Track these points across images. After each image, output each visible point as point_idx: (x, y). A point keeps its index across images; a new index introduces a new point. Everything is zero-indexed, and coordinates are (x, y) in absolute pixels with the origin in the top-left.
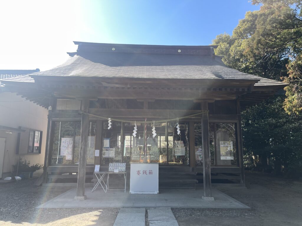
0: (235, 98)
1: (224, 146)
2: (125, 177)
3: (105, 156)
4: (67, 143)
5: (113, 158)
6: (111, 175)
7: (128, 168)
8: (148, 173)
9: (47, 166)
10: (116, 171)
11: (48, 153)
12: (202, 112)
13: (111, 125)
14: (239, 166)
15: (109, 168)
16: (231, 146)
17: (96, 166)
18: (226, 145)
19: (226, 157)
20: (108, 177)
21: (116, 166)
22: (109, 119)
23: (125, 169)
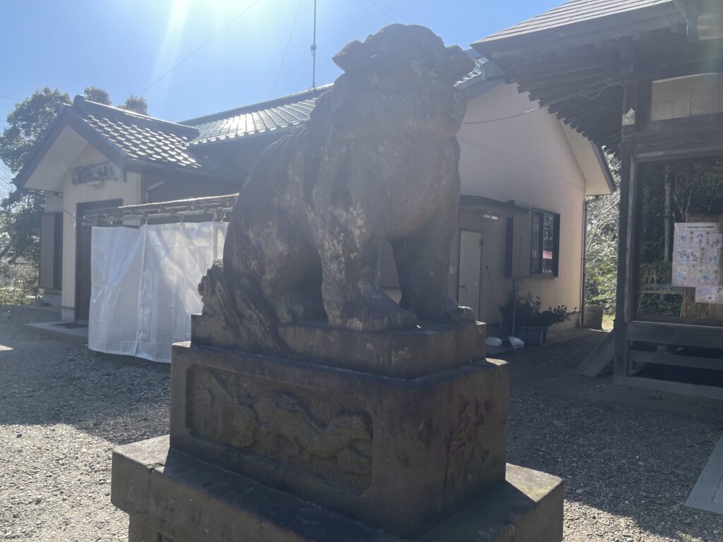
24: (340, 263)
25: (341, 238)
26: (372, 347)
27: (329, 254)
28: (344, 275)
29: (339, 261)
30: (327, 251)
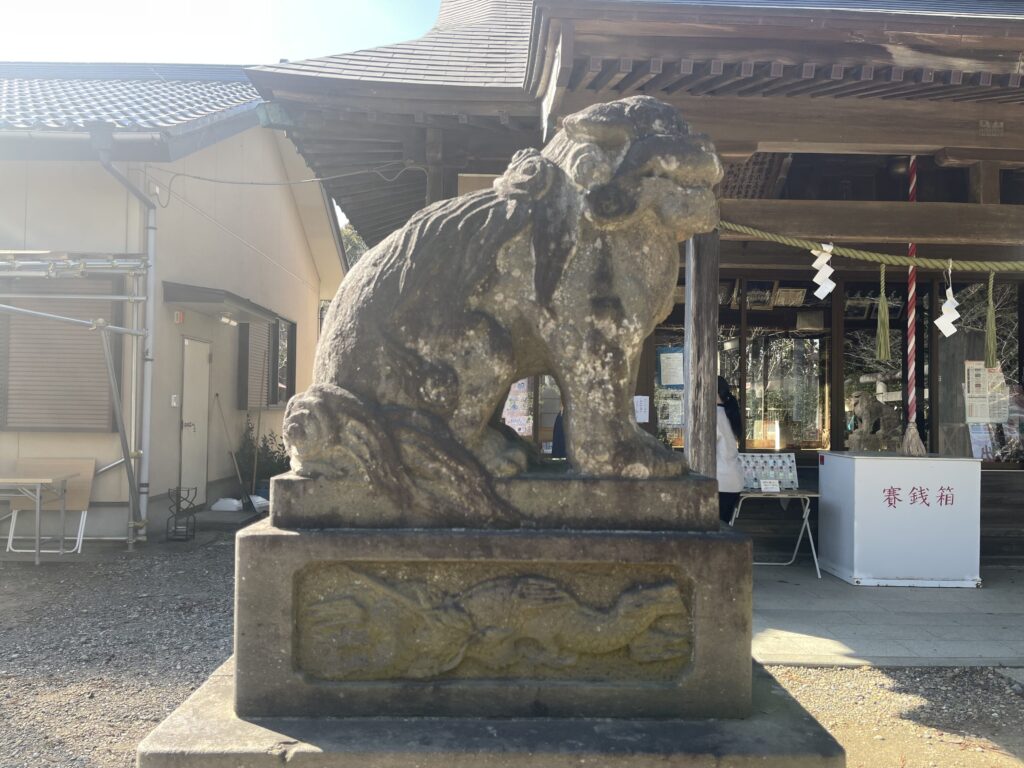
2: (807, 513)
8: (932, 497)
10: (770, 488)
22: (827, 247)
24: (605, 392)
25: (607, 360)
26: (669, 498)
27: (585, 380)
28: (612, 408)
29: (604, 390)
30: (580, 376)
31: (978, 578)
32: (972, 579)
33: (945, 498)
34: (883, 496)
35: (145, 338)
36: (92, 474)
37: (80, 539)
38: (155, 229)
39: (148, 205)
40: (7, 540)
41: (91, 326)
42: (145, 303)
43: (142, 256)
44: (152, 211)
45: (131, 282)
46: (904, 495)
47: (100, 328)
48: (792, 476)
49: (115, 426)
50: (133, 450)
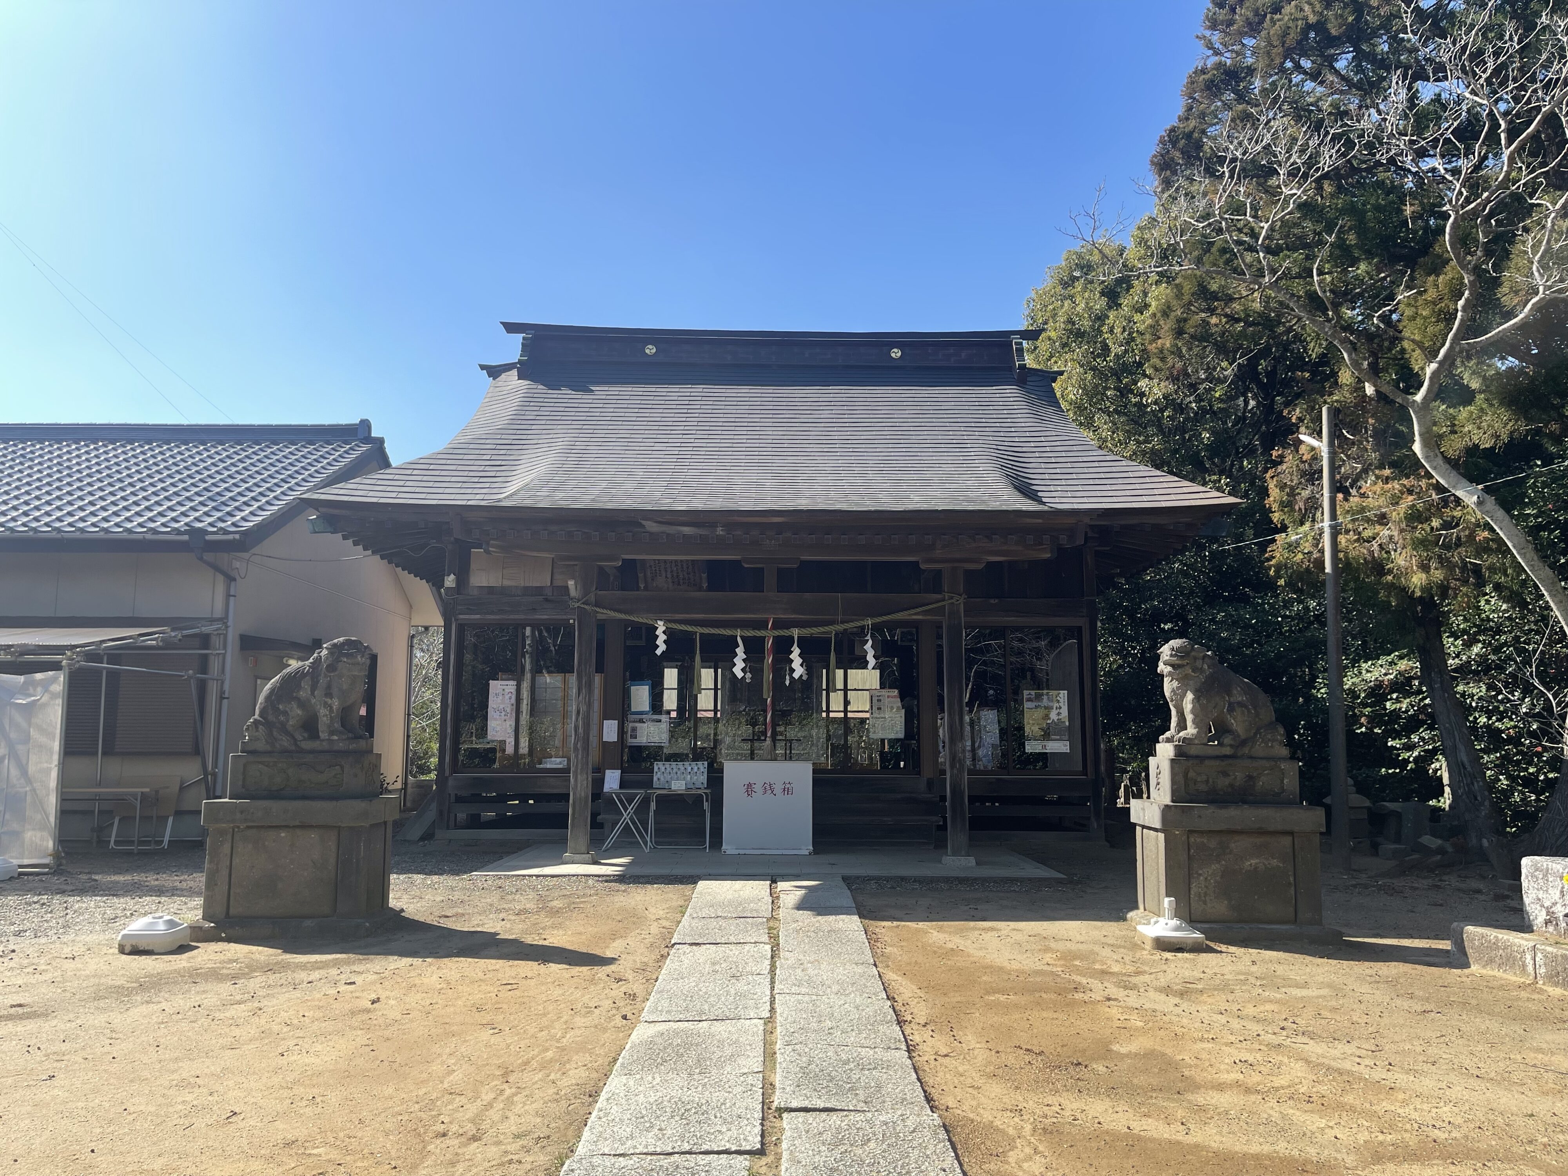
0: (1047, 555)
1: (1036, 707)
2: (706, 805)
3: (634, 740)
4: (507, 697)
5: (661, 748)
6: (661, 799)
7: (716, 778)
8: (778, 789)
9: (447, 773)
10: (678, 786)
11: (449, 730)
12: (943, 600)
13: (665, 642)
14: (1086, 775)
15: (655, 779)
16: (1061, 705)
17: (608, 773)
18: (1045, 702)
19: (1045, 743)
20: (653, 806)
21: (675, 770)
22: (660, 623)
23: (705, 782)
31: (811, 848)
32: (807, 847)
33: (786, 790)
34: (744, 789)
35: (223, 683)
36: (178, 788)
37: (167, 839)
38: (234, 596)
39: (230, 579)
40: (110, 841)
41: (183, 676)
42: (224, 655)
43: (224, 620)
44: (233, 583)
45: (215, 641)
46: (758, 788)
47: (190, 677)
48: (703, 779)
49: (197, 751)
50: (210, 769)
